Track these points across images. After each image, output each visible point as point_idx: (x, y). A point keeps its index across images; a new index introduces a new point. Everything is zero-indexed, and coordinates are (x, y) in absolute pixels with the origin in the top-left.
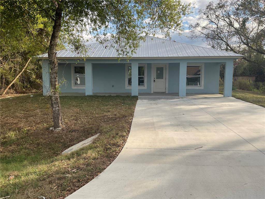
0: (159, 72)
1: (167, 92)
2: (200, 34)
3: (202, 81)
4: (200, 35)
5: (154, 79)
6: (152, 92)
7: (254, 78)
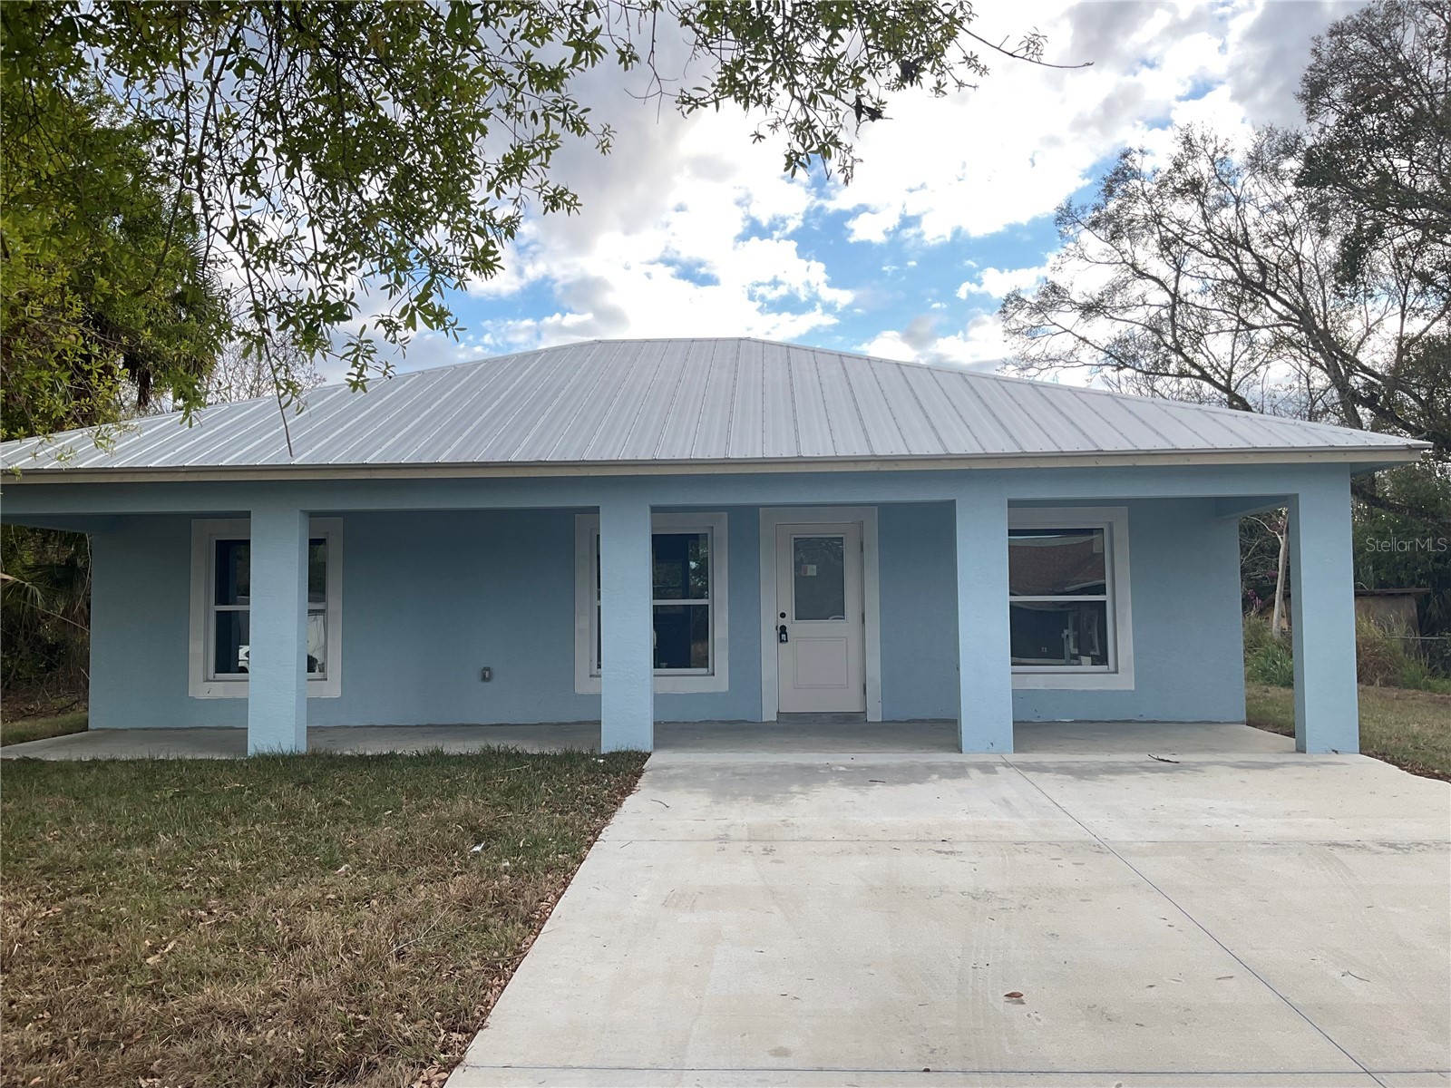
0: (812, 570)
1: (874, 715)
2: (1074, 345)
3: (1123, 637)
4: (1072, 353)
5: (782, 622)
6: (769, 715)
7: (1409, 609)
